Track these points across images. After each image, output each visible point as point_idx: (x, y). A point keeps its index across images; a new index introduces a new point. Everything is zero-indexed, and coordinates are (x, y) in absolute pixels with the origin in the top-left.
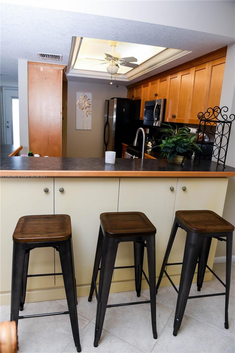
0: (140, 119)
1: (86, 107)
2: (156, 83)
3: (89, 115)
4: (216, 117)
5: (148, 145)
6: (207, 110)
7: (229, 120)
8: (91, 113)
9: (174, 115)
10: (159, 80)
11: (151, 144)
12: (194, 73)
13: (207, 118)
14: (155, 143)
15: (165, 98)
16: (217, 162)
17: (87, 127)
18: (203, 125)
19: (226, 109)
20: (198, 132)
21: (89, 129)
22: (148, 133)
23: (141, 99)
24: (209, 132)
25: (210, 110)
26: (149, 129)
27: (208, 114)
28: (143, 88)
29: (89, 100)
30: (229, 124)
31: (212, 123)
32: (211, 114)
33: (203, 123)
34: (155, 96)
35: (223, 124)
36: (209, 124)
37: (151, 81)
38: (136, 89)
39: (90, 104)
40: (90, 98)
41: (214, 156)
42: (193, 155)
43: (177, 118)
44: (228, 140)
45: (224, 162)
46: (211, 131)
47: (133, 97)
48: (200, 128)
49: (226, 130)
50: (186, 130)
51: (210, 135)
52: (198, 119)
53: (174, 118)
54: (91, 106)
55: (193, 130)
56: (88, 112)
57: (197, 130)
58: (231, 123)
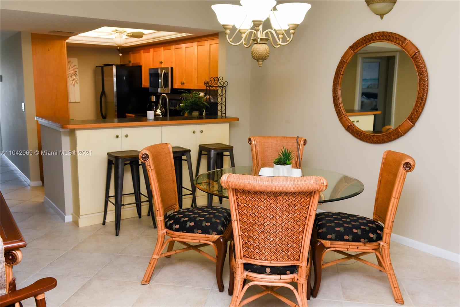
0: (143, 87)
1: (72, 75)
2: (160, 51)
3: (76, 84)
4: (216, 84)
5: (157, 113)
6: (210, 80)
7: (225, 85)
8: (78, 81)
9: (182, 82)
10: (162, 48)
11: (160, 112)
12: (196, 48)
13: (210, 84)
14: (164, 110)
15: (172, 66)
16: (221, 115)
17: (75, 100)
18: (208, 90)
19: (221, 78)
20: (205, 96)
21: (76, 101)
22: (154, 101)
23: (141, 65)
24: (213, 94)
25: (212, 79)
26: (155, 97)
27: (210, 82)
28: (143, 54)
29: (75, 66)
30: (225, 88)
31: (214, 88)
32: (213, 82)
33: (208, 88)
34: (160, 63)
35: (221, 88)
36: (212, 89)
37: (154, 48)
38: (133, 54)
39: (76, 71)
40: (76, 64)
41: (219, 111)
42: (204, 113)
43: (185, 85)
44: (226, 99)
45: (225, 114)
46: (215, 93)
47: (130, 62)
48: (207, 92)
49: (224, 92)
50: (197, 94)
51: (214, 96)
52: (204, 85)
53: (183, 84)
54: (77, 73)
55: (202, 94)
56: (75, 81)
57: (205, 94)
58: (226, 87)
